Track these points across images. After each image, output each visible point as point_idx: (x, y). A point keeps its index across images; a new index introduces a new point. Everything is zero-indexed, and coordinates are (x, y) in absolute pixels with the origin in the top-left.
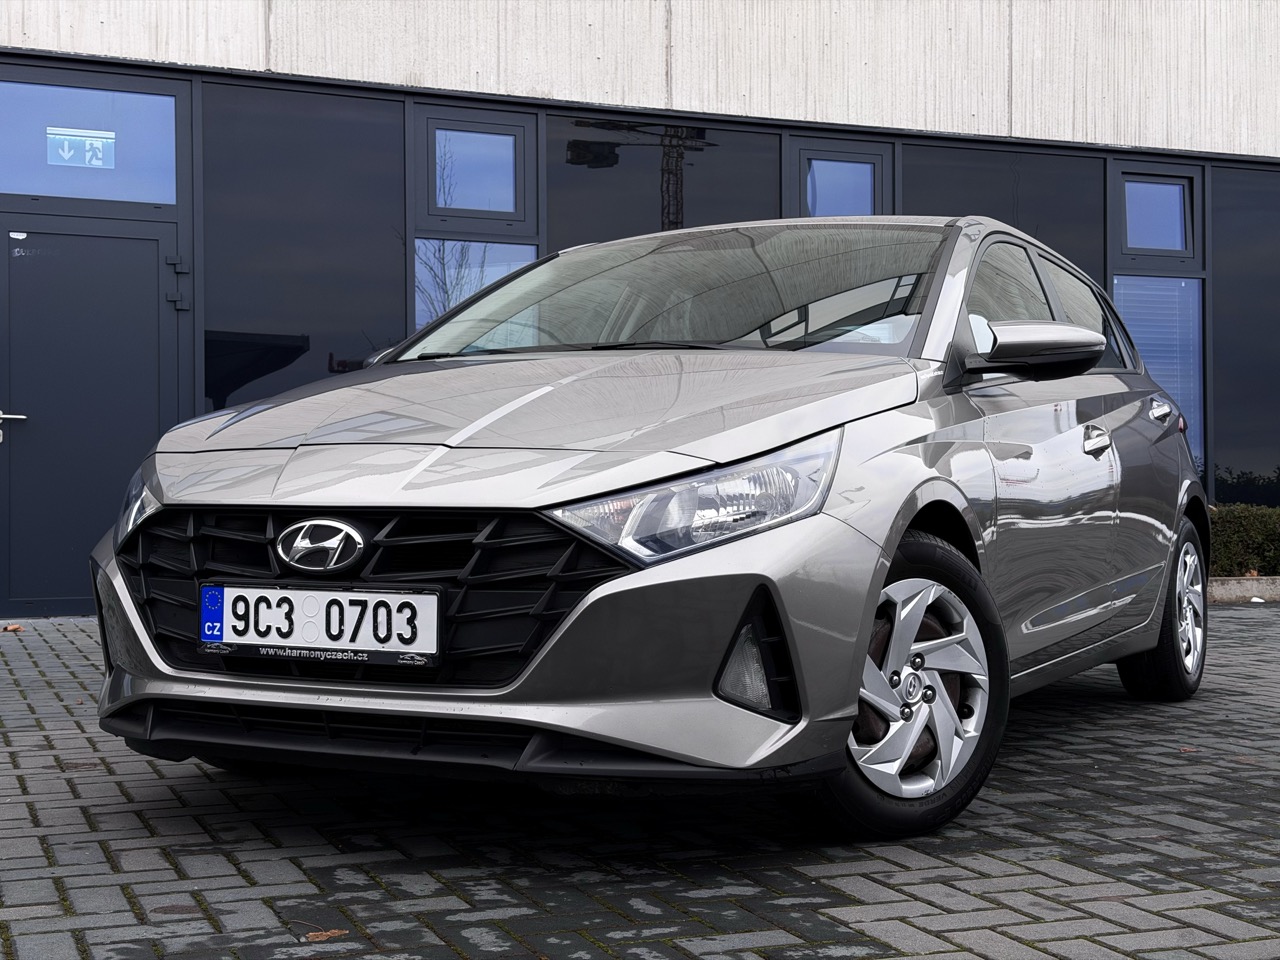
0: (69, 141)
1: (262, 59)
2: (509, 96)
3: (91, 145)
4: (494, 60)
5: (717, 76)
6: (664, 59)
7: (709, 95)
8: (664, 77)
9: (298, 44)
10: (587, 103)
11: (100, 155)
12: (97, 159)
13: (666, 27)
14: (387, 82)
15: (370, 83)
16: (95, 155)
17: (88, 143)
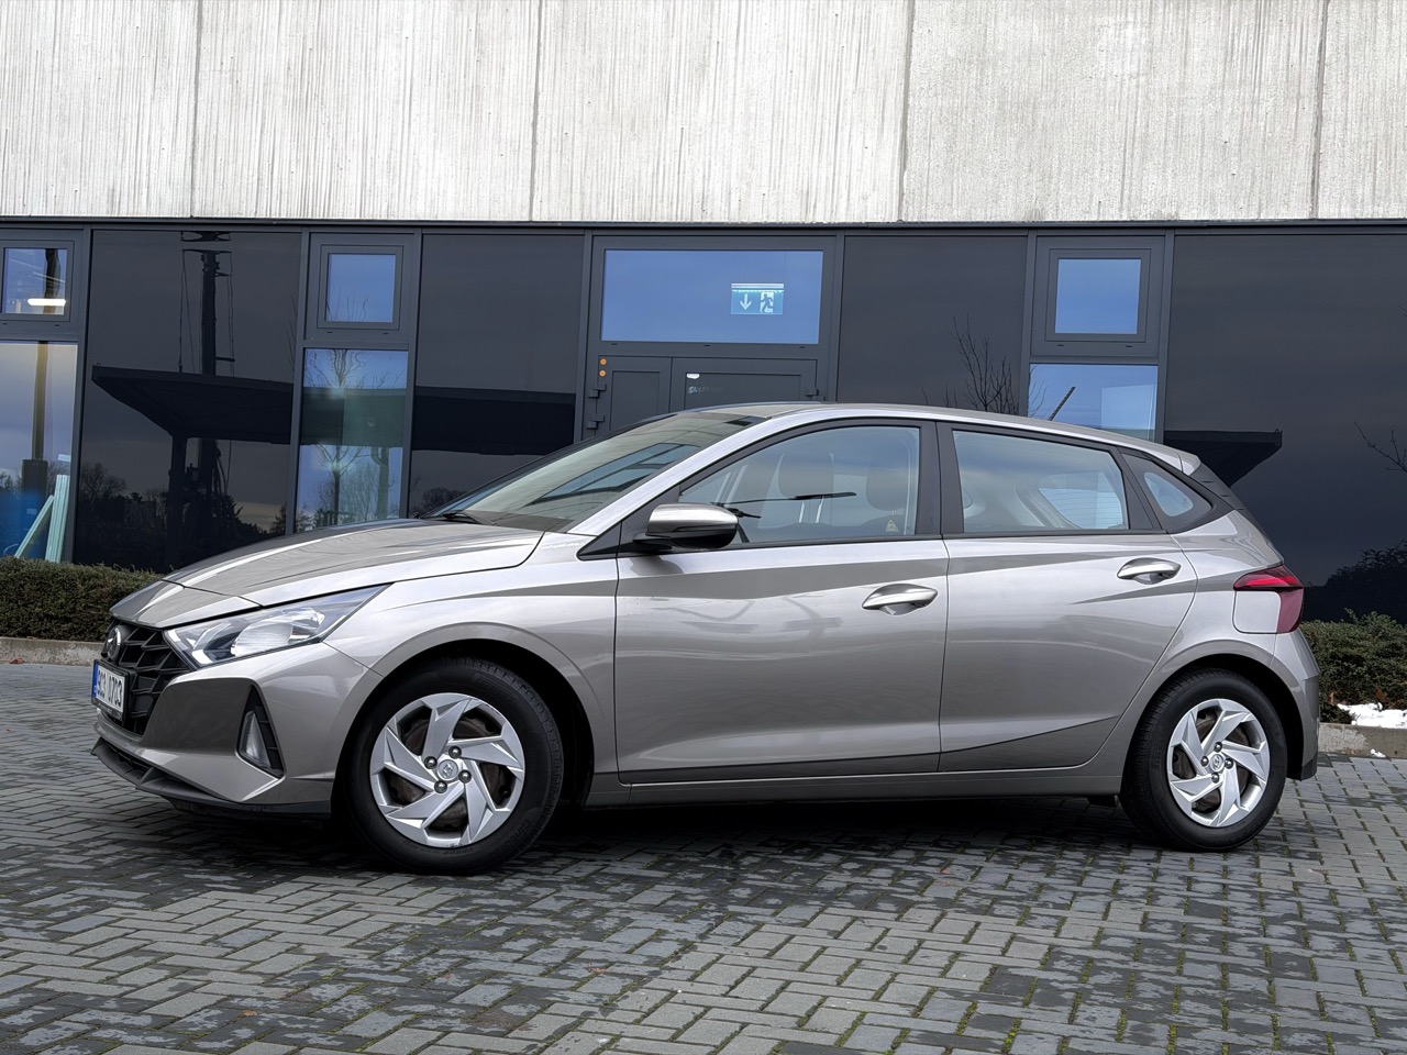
0: (749, 294)
1: (895, 210)
2: (1132, 221)
3: (765, 295)
4: (1118, 188)
5: (1375, 179)
6: (1311, 168)
7: (1363, 201)
8: (1310, 186)
9: (927, 195)
10: (1218, 221)
11: (771, 304)
12: (770, 307)
13: (1316, 134)
14: (1009, 220)
15: (993, 223)
16: (767, 304)
17: (763, 294)
